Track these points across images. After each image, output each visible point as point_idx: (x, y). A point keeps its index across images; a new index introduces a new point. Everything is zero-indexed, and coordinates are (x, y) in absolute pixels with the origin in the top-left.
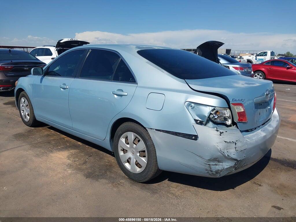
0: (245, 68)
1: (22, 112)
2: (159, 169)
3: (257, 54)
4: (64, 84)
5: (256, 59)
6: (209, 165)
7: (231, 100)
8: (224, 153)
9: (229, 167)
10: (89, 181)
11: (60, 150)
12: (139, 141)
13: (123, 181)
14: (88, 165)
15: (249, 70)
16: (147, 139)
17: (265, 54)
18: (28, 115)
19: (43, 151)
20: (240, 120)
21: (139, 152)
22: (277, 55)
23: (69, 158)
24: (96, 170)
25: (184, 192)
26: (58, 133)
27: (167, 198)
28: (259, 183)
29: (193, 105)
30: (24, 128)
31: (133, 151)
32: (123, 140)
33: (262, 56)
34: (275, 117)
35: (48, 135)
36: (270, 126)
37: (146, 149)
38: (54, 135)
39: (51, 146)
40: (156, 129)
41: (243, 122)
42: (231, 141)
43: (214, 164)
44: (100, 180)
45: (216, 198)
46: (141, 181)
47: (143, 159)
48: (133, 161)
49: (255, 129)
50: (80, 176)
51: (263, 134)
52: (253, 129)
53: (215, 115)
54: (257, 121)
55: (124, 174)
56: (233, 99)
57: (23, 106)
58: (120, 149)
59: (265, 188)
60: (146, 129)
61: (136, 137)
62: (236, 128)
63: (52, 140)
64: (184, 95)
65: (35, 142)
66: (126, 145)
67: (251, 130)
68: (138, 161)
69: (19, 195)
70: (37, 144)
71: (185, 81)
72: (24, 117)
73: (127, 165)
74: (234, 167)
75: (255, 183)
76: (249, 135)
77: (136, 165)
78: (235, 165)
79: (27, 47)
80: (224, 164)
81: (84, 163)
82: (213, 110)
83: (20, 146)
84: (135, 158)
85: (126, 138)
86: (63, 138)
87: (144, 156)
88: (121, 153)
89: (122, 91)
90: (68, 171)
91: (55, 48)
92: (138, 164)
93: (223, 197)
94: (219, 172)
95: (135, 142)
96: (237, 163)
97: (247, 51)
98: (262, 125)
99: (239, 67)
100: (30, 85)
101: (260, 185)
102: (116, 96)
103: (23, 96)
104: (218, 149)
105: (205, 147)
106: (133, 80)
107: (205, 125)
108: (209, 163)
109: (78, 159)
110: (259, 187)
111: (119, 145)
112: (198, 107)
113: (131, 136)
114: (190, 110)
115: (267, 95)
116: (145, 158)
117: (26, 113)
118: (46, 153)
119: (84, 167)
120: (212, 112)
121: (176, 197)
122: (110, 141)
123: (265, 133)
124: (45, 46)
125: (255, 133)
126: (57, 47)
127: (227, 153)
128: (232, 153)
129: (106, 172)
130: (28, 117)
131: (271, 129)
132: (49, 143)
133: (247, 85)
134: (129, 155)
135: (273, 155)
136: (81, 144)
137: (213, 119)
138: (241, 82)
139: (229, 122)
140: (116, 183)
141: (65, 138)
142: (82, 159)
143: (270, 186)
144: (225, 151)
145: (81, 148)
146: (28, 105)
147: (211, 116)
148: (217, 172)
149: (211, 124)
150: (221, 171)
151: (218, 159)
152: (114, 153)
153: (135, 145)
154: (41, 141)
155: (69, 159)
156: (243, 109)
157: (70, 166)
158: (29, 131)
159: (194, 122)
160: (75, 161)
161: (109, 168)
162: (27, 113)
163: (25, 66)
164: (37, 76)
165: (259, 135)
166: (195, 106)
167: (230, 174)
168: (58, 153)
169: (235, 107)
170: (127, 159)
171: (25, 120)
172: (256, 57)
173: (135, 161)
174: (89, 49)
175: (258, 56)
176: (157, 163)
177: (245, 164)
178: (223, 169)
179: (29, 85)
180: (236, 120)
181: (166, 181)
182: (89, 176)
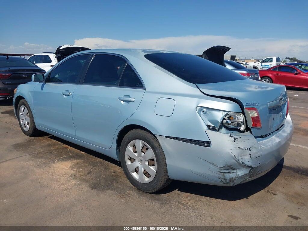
0: (252, 74)
1: (21, 121)
2: (170, 179)
3: (262, 60)
4: (67, 91)
5: (262, 65)
6: (223, 172)
7: (244, 105)
8: (238, 159)
9: (243, 174)
10: (94, 192)
11: (62, 160)
12: (147, 149)
13: (131, 192)
14: (93, 176)
15: (256, 76)
16: (157, 147)
17: (270, 60)
18: (28, 124)
19: (44, 161)
20: (254, 126)
21: (148, 160)
22: (283, 61)
23: (72, 168)
24: (102, 180)
25: (195, 202)
26: (60, 143)
27: (178, 209)
28: (273, 192)
29: (205, 110)
30: (23, 138)
31: (141, 160)
32: (130, 148)
33: (268, 62)
34: (288, 123)
35: (49, 145)
36: (284, 131)
37: (155, 158)
38: (56, 145)
39: (53, 156)
40: (165, 136)
41: (257, 127)
42: (246, 147)
43: (228, 171)
44: (106, 191)
45: (230, 208)
46: (150, 192)
47: (152, 168)
48: (141, 170)
49: (269, 135)
50: (85, 187)
51: (278, 140)
52: (267, 135)
53: (228, 120)
54: (271, 126)
55: (131, 184)
56: (247, 103)
57: (22, 115)
58: (127, 158)
59: (279, 197)
60: (155, 137)
61: (145, 145)
62: (250, 134)
63: (54, 150)
64: (196, 100)
65: (36, 152)
66: (134, 153)
67: (265, 136)
68: (147, 171)
69: (21, 208)
70: (38, 154)
71: (196, 85)
72: (23, 126)
73: (135, 175)
74: (248, 174)
75: (269, 192)
76: (263, 141)
77: (145, 174)
78: (250, 172)
79: (24, 55)
80: (238, 171)
81: (88, 174)
82: (226, 115)
83: (20, 157)
84: (144, 168)
85: (134, 146)
86: (66, 148)
87: (153, 165)
88: (128, 162)
89: (129, 96)
90: (72, 182)
91: (54, 54)
92: (146, 174)
93: (237, 207)
94: (233, 180)
95: (143, 151)
96: (251, 171)
97: (252, 57)
98: (276, 130)
99: (246, 73)
100: (31, 92)
101: (275, 194)
102: (122, 102)
103: (23, 104)
104: (232, 157)
105: (218, 155)
106: (140, 85)
107: (218, 131)
108: (222, 171)
109: (82, 170)
110: (274, 196)
111: (126, 153)
112: (210, 112)
113: (139, 144)
114: (202, 116)
115: (281, 99)
116: (154, 167)
117: (25, 122)
118: (48, 163)
119: (89, 177)
120: (225, 117)
121: (187, 207)
122: (116, 150)
123: (280, 139)
124: (43, 53)
125: (269, 139)
126: (56, 53)
127: (242, 160)
128: (247, 160)
129: (112, 183)
130: (28, 127)
131: (285, 135)
132: (51, 152)
133: (260, 89)
134: (137, 164)
135: (286, 163)
136: (84, 154)
137: (226, 125)
138: (254, 86)
139: (243, 128)
140: (124, 194)
141: (68, 147)
142: (87, 169)
143: (284, 195)
144: (240, 158)
145: (85, 158)
146: (27, 114)
147: (225, 121)
148: (231, 180)
149: (223, 130)
150: (235, 179)
151: (232, 167)
152: (120, 163)
153: (143, 153)
154: (42, 151)
155: (72, 170)
156: (257, 113)
157: (74, 177)
158: (29, 141)
159: (206, 128)
160: (79, 172)
161: (115, 178)
162: (27, 122)
163: (24, 73)
164: (37, 83)
165: (274, 140)
166: (207, 111)
167: (244, 182)
168: (61, 163)
169: (249, 112)
170: (135, 168)
171: (25, 129)
172: (262, 64)
173: (143, 170)
174: (93, 54)
175: (264, 62)
176: (167, 172)
177: (260, 172)
178: (237, 177)
179: (29, 93)
180: (250, 126)
181: (176, 191)
182: (94, 186)
